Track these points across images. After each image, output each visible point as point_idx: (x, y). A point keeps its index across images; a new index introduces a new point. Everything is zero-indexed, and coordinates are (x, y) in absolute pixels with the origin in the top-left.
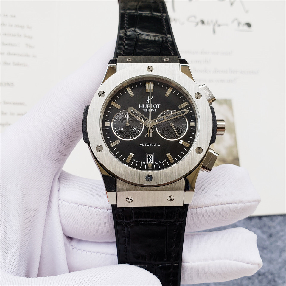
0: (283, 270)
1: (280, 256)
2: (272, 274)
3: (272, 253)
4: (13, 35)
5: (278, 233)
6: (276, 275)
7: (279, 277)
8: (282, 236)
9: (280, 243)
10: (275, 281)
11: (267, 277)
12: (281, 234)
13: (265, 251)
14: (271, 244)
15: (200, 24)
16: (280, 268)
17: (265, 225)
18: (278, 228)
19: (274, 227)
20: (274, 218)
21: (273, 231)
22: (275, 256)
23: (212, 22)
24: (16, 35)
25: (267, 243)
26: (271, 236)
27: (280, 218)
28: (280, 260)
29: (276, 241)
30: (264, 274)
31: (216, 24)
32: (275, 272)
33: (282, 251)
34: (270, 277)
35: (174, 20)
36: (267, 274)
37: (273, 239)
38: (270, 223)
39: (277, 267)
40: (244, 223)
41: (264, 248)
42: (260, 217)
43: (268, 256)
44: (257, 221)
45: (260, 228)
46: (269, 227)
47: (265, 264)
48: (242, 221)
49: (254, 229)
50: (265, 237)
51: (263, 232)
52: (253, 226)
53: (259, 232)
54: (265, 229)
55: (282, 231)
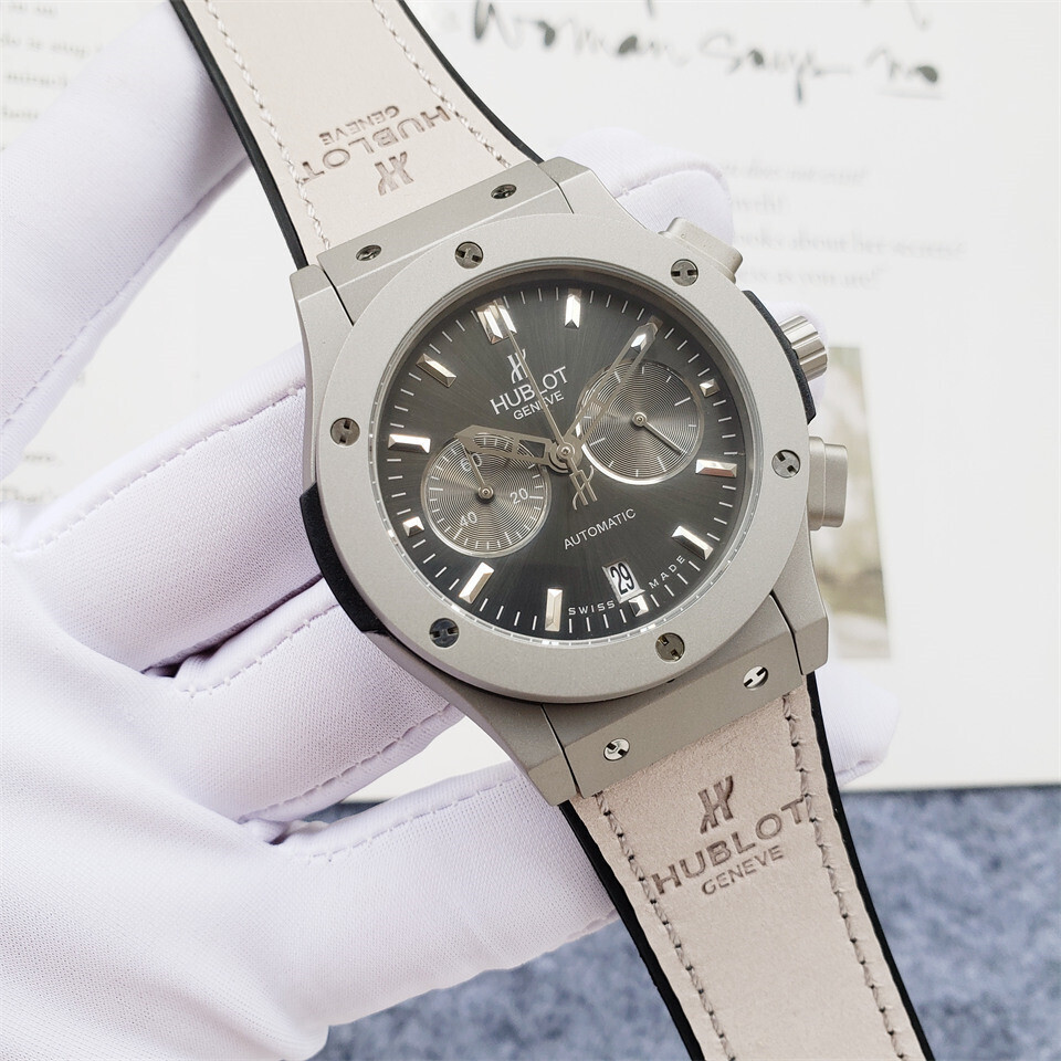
0: (1040, 995)
1: (1029, 943)
2: (997, 1010)
3: (1000, 929)
4: (44, 82)
5: (1022, 854)
6: (1014, 1016)
7: (1024, 1023)
8: (1039, 867)
9: (1029, 895)
10: (1008, 1038)
11: (976, 1020)
12: (1036, 857)
13: (973, 923)
14: (997, 895)
15: (748, 64)
16: (1029, 990)
18: (1025, 836)
19: (1010, 834)
20: (1011, 799)
21: (1005, 846)
22: (1010, 941)
23: (792, 58)
24: (54, 82)
25: (983, 892)
26: (996, 864)
27: (1031, 801)
28: (1029, 958)
29: (1017, 886)
30: (966, 1009)
31: (808, 67)
32: (1009, 1002)
33: (1037, 923)
34: (990, 1020)
35: (652, 45)
36: (978, 1011)
37: (1001, 879)
38: (996, 819)
39: (1018, 983)
40: (895, 816)
41: (969, 911)
42: (957, 794)
43: (984, 941)
44: (944, 805)
45: (956, 835)
46: (991, 834)
47: (972, 971)
48: (889, 805)
49: (931, 838)
50: (973, 868)
51: (968, 851)
52: (930, 826)
53: (950, 849)
54: (975, 839)
55: (1040, 846)
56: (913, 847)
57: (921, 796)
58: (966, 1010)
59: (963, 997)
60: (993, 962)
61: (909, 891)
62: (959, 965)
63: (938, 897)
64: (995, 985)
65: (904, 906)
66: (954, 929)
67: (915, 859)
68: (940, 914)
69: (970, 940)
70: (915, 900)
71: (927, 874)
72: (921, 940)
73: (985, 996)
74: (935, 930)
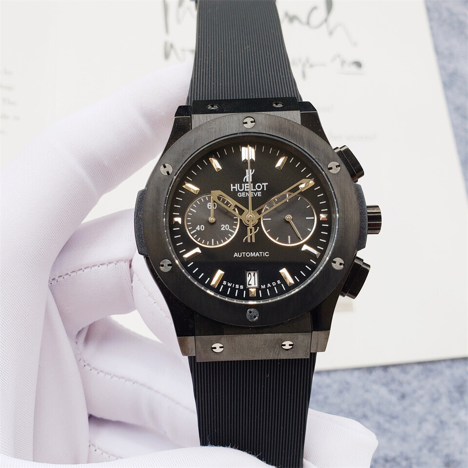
1: (419, 429)
2: (407, 459)
3: (406, 423)
5: (415, 392)
6: (414, 461)
7: (418, 464)
8: (422, 396)
9: (418, 409)
11: (399, 464)
12: (420, 392)
13: (395, 422)
14: (405, 409)
16: (420, 449)
18: (415, 385)
21: (407, 389)
22: (410, 429)
25: (398, 409)
28: (419, 435)
29: (412, 405)
32: (412, 455)
34: (404, 463)
36: (399, 460)
37: (406, 402)
39: (415, 446)
41: (393, 417)
43: (401, 429)
45: (386, 385)
46: (401, 384)
47: (395, 443)
49: (375, 387)
50: (394, 399)
51: (391, 392)
53: (384, 391)
54: (394, 387)
56: (367, 391)
58: (394, 459)
59: (391, 454)
60: (404, 438)
61: (367, 410)
62: (390, 440)
63: (379, 412)
64: (405, 448)
65: (365, 416)
66: (387, 425)
67: (369, 396)
68: (381, 420)
69: (394, 429)
70: (370, 414)
71: (374, 402)
73: (402, 453)
74: (379, 426)
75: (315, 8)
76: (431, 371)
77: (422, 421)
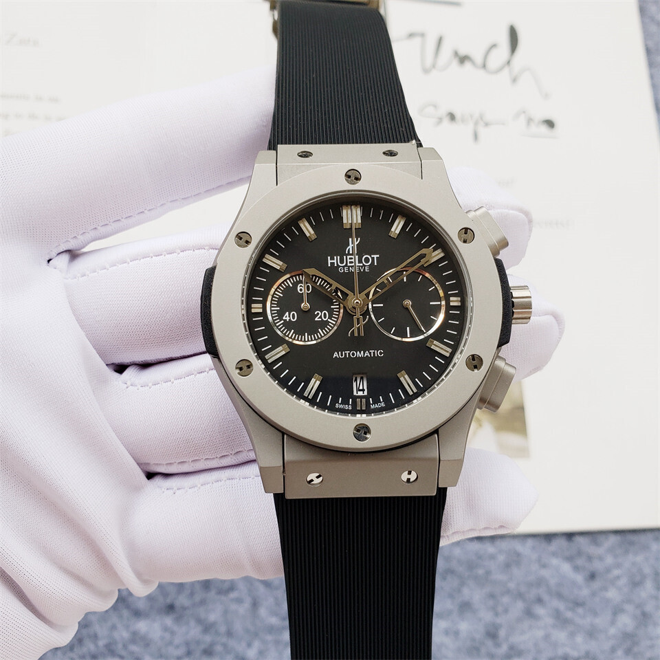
0: (619, 653)
1: (613, 622)
3: (595, 614)
5: (608, 570)
8: (618, 578)
9: (613, 594)
12: (616, 572)
13: (580, 610)
14: (594, 594)
16: (613, 650)
17: (579, 553)
18: (609, 560)
19: (601, 558)
20: (601, 538)
21: (597, 566)
22: (600, 621)
25: (585, 592)
26: (593, 576)
27: (613, 539)
28: (612, 631)
29: (605, 589)
37: (596, 585)
38: (593, 550)
39: (607, 646)
40: (533, 548)
41: (578, 604)
42: (570, 536)
43: (587, 621)
44: (562, 542)
45: (570, 559)
46: (590, 558)
47: (579, 639)
48: (530, 542)
49: (555, 561)
50: (579, 578)
51: (576, 569)
52: (554, 554)
53: (566, 568)
54: (580, 562)
55: (618, 566)
56: (544, 566)
57: (549, 537)
59: (574, 654)
60: (592, 633)
61: (542, 592)
62: (572, 635)
63: (560, 596)
64: (593, 646)
65: (540, 601)
66: (569, 614)
67: (545, 573)
68: (561, 606)
69: (578, 620)
70: (546, 597)
71: (553, 582)
72: (549, 621)
73: (587, 653)
74: (557, 615)
75: (494, 46)
76: (632, 543)
77: (617, 611)
